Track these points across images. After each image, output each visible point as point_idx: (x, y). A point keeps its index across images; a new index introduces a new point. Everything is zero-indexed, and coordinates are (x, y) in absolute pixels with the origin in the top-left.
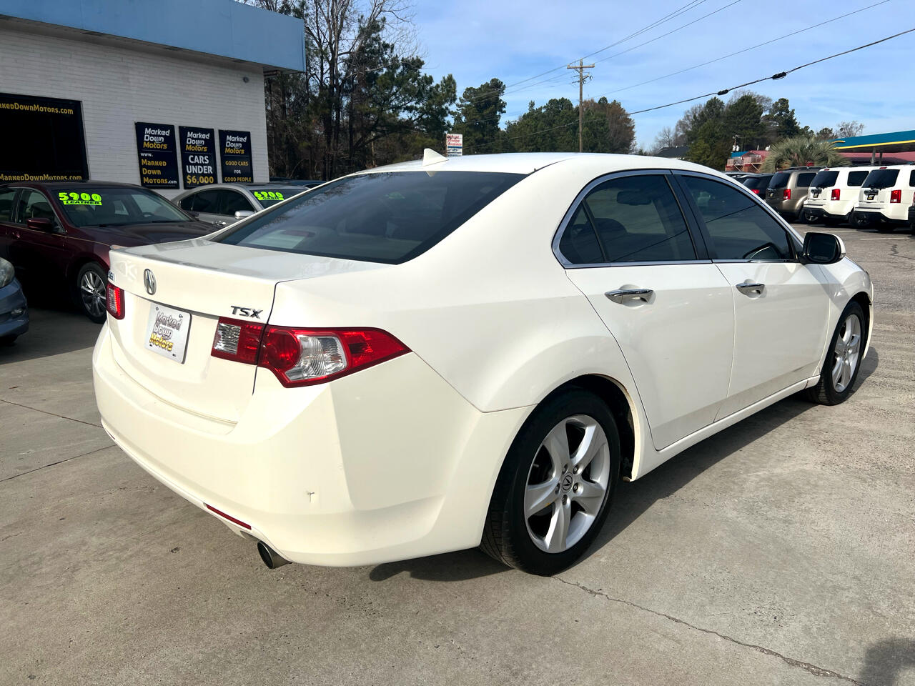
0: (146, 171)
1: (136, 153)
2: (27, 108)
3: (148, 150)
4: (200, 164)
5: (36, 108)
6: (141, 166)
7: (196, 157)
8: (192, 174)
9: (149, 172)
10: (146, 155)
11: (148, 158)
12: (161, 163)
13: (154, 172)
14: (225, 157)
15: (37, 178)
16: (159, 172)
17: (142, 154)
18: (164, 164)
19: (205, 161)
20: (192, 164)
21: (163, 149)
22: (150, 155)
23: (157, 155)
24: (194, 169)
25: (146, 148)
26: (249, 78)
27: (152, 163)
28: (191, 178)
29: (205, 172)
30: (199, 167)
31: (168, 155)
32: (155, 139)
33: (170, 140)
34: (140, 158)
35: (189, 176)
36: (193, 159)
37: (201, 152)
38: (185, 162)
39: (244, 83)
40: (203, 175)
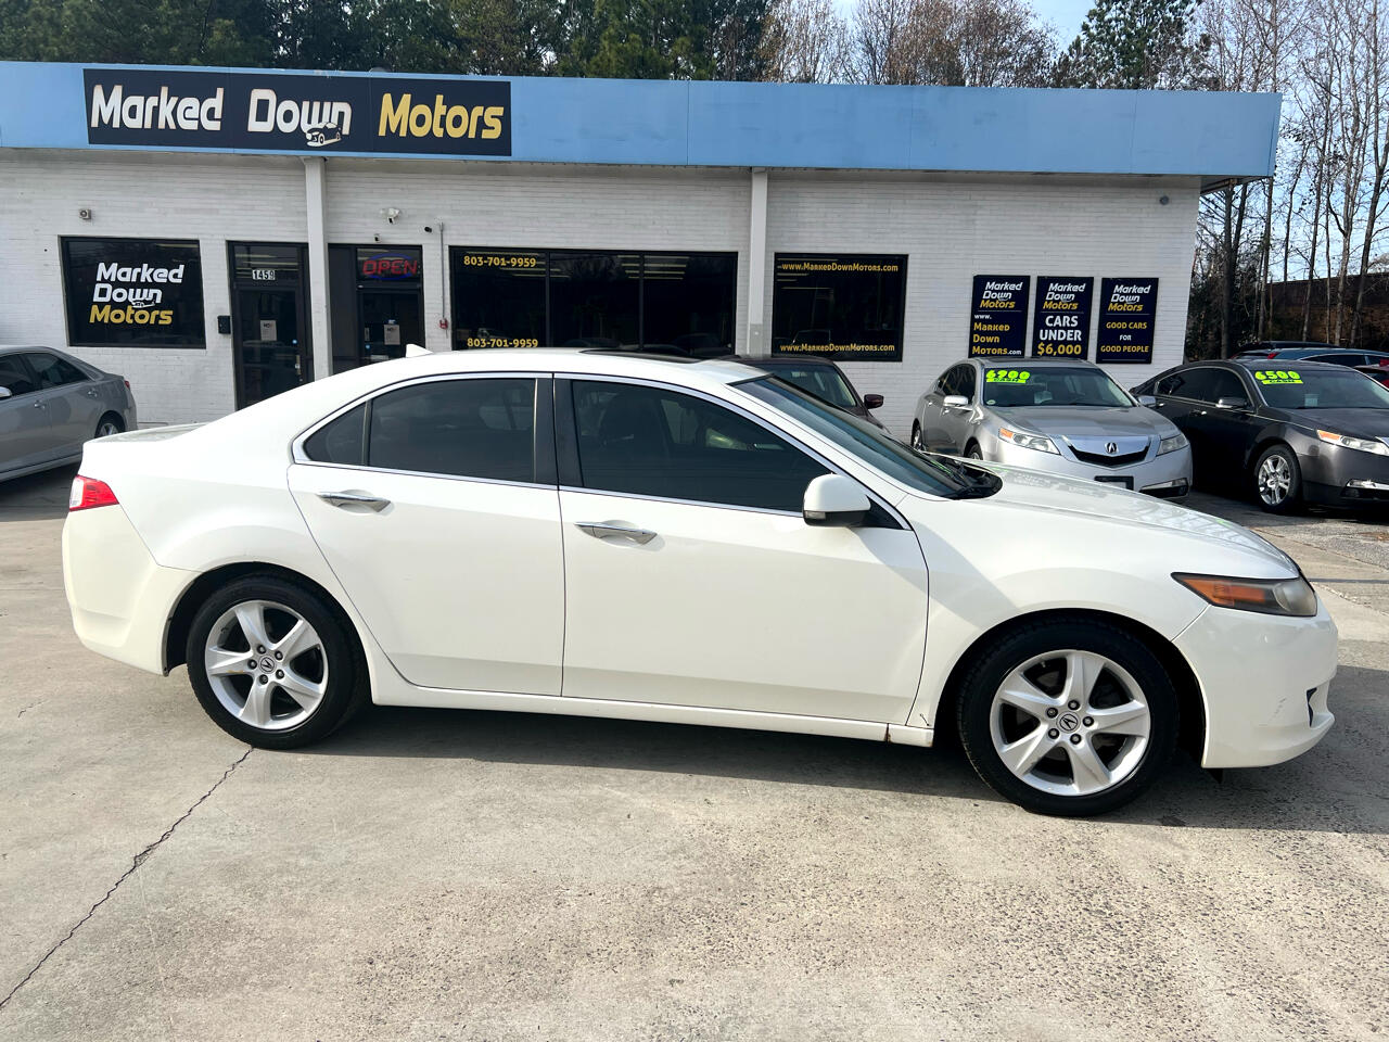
0: (977, 338)
1: (969, 315)
2: (845, 268)
3: (985, 311)
4: (1062, 328)
5: (856, 267)
6: (972, 332)
7: (1058, 317)
8: (1047, 342)
9: (983, 339)
10: (982, 317)
11: (985, 322)
12: (1001, 328)
13: (990, 339)
14: (1105, 316)
15: (842, 348)
16: (997, 339)
17: (977, 317)
18: (1007, 328)
19: (1071, 322)
20: (1049, 328)
21: (1008, 309)
22: (987, 317)
23: (998, 316)
24: (1053, 335)
25: (984, 308)
26: (1170, 196)
27: (990, 327)
28: (1045, 347)
29: (1069, 339)
30: (1060, 331)
31: (1016, 318)
32: (997, 296)
33: (1021, 298)
34: (973, 321)
35: (1042, 344)
36: (1052, 321)
37: (1067, 310)
38: (1040, 324)
39: (1160, 206)
40: (1065, 342)
